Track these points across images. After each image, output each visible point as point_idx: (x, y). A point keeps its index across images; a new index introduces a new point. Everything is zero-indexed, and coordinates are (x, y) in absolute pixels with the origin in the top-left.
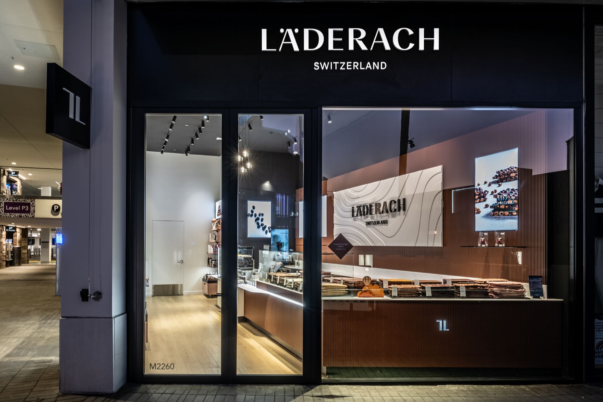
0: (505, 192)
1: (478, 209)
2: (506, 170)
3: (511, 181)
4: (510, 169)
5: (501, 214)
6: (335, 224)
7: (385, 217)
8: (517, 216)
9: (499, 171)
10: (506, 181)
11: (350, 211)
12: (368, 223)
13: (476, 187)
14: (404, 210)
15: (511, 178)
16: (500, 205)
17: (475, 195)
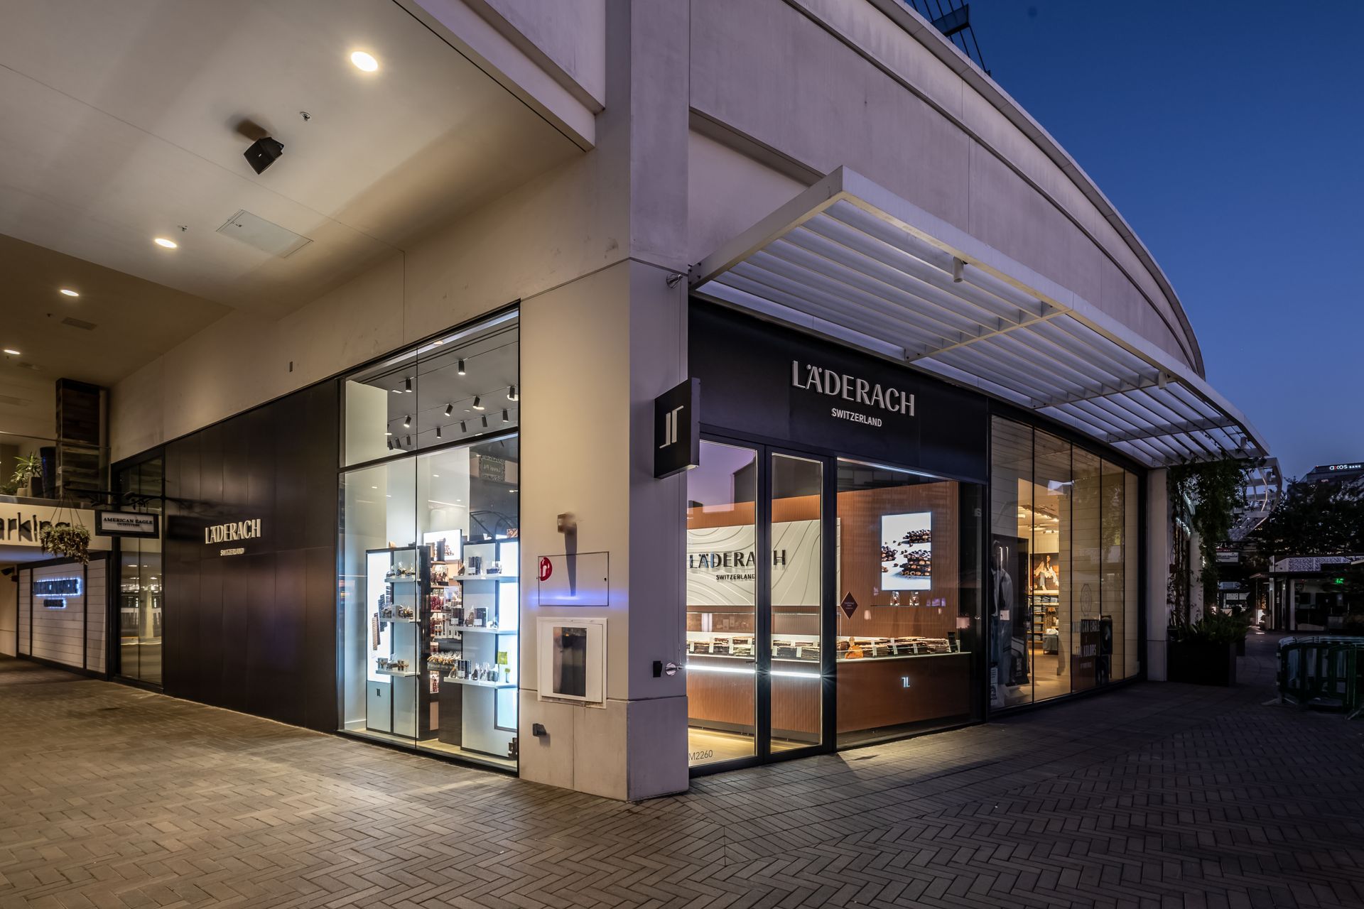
0: (917, 553)
1: (886, 568)
2: (918, 532)
3: (923, 542)
4: (923, 531)
5: (913, 574)
7: (751, 571)
8: (930, 577)
9: (910, 532)
10: (918, 543)
12: (720, 578)
13: (883, 544)
14: (784, 563)
15: (923, 540)
16: (911, 565)
17: (882, 553)
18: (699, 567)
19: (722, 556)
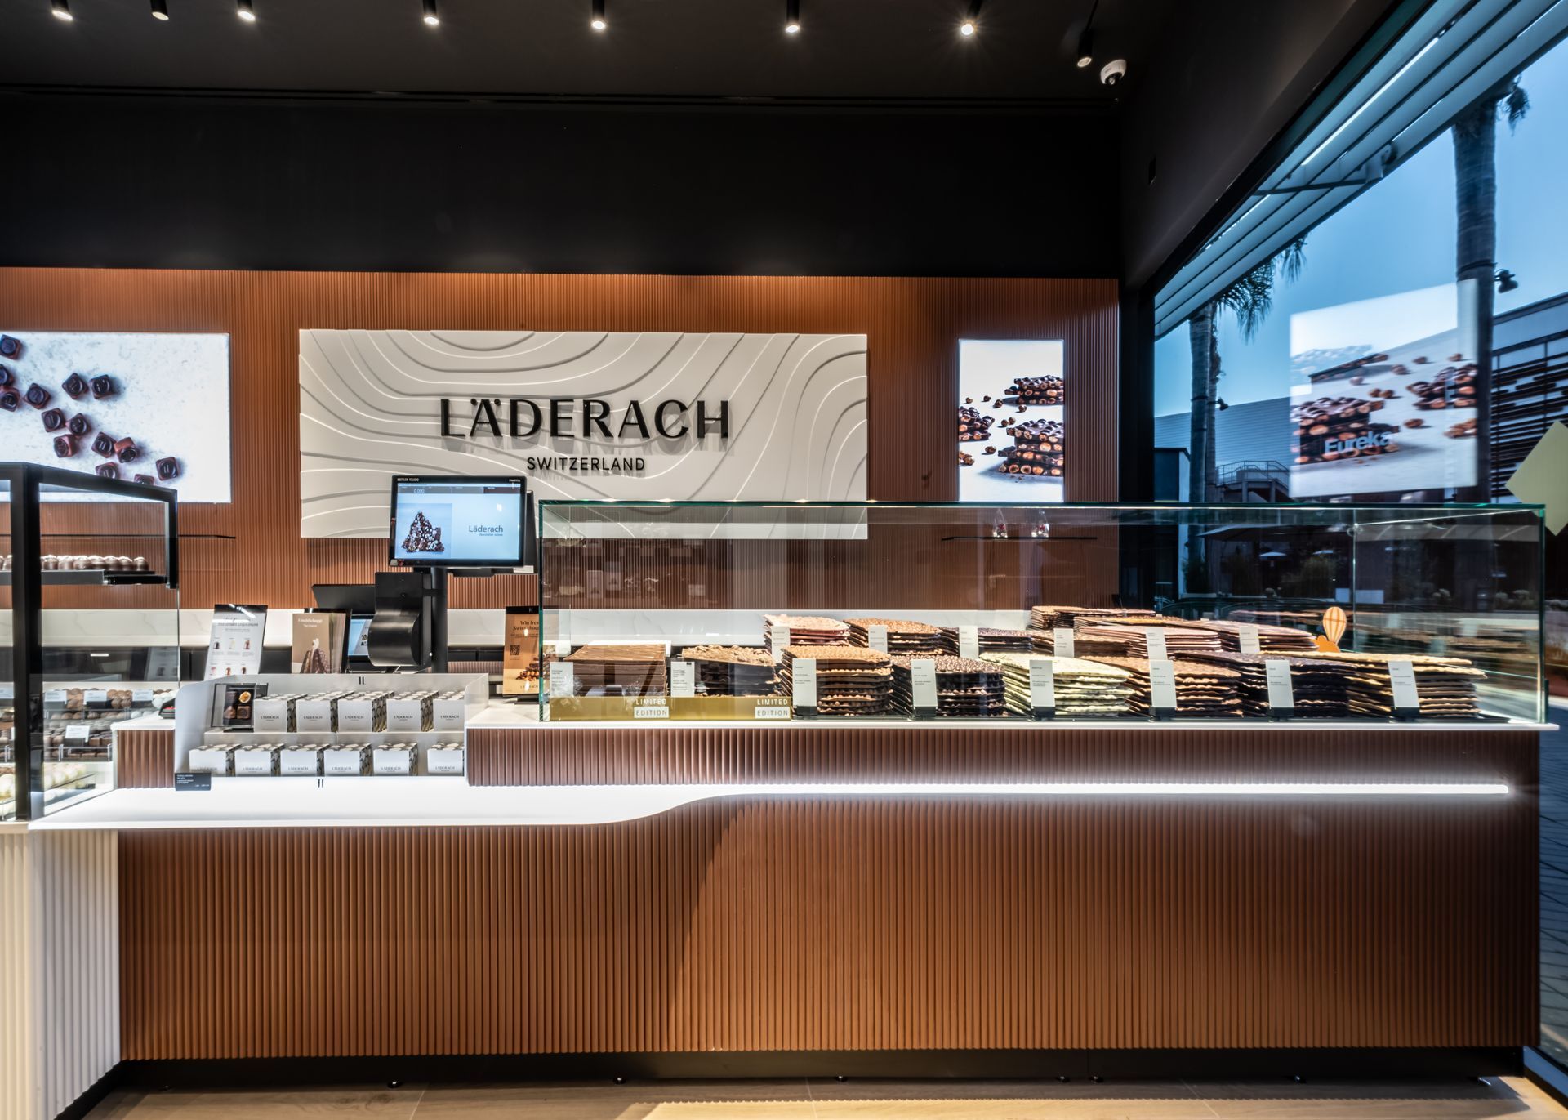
0: (1035, 426)
1: (968, 456)
2: (1036, 381)
3: (1047, 404)
4: (1046, 379)
5: (1026, 470)
6: (307, 454)
7: (632, 449)
8: (1062, 478)
9: (1019, 380)
10: (1037, 404)
11: (436, 416)
12: (539, 464)
14: (725, 435)
15: (1048, 398)
16: (1023, 452)
17: (959, 423)
18: (472, 434)
19: (545, 408)
